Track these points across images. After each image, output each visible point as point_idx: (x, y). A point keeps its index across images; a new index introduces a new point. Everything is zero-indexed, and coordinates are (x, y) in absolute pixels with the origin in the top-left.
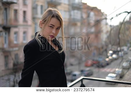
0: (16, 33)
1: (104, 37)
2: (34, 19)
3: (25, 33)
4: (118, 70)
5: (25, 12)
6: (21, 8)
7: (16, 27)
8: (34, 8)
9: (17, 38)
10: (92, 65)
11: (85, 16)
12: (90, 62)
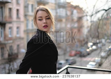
0: (10, 28)
1: (85, 31)
2: (26, 16)
3: (18, 28)
4: (98, 59)
5: (18, 10)
6: (14, 7)
7: (10, 23)
8: (26, 7)
9: (11, 33)
10: (75, 55)
11: (69, 13)
12: (73, 53)
